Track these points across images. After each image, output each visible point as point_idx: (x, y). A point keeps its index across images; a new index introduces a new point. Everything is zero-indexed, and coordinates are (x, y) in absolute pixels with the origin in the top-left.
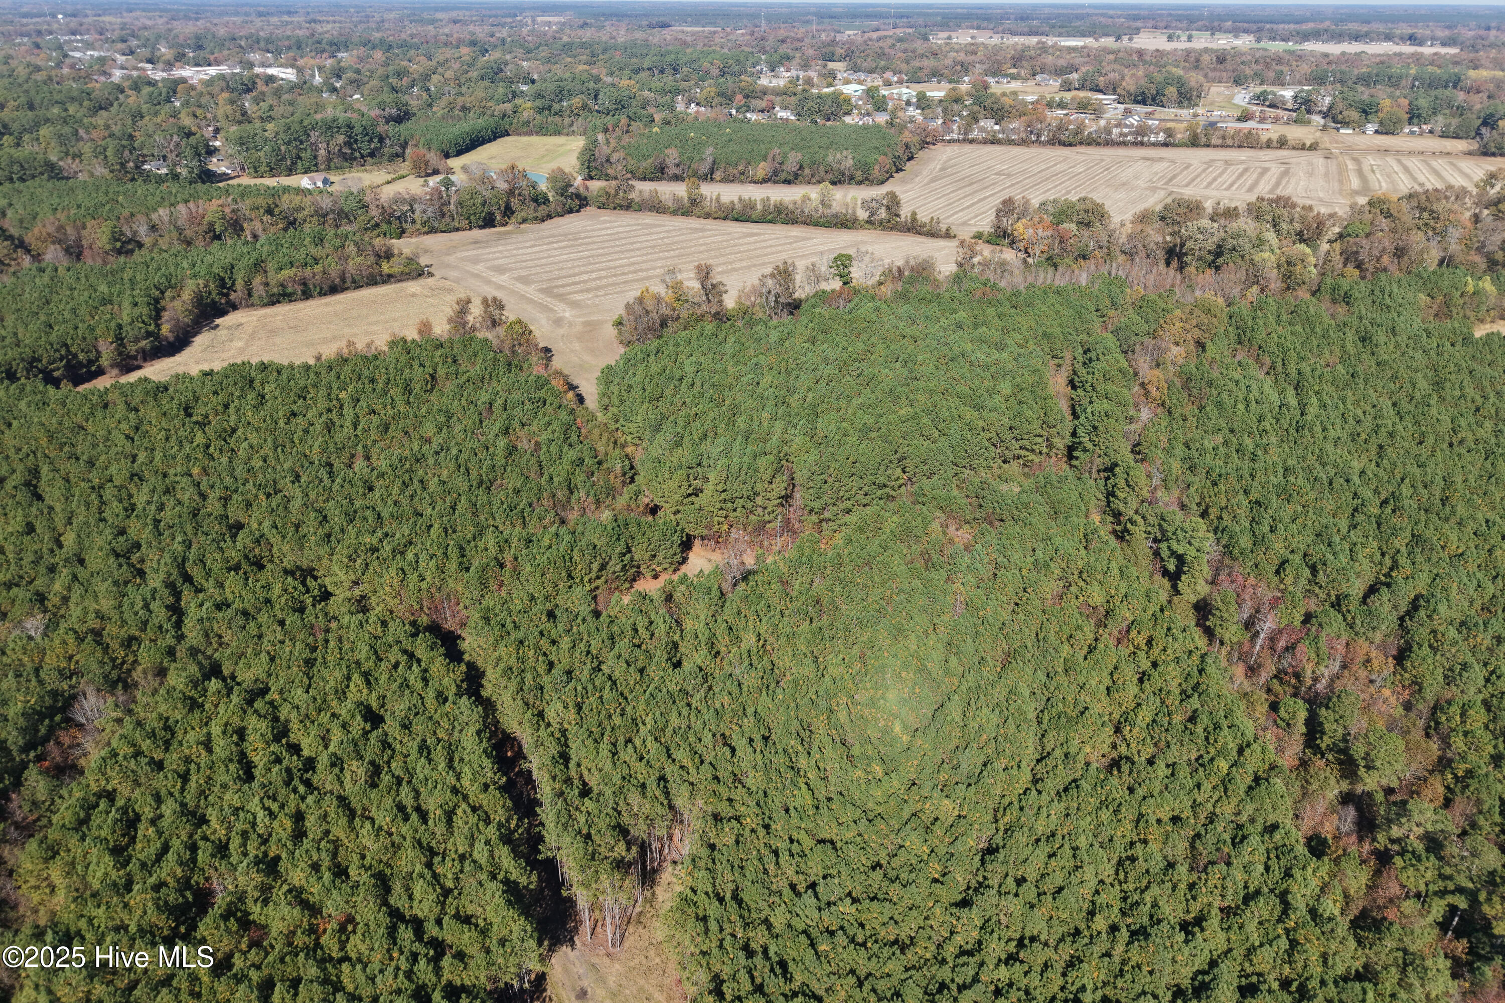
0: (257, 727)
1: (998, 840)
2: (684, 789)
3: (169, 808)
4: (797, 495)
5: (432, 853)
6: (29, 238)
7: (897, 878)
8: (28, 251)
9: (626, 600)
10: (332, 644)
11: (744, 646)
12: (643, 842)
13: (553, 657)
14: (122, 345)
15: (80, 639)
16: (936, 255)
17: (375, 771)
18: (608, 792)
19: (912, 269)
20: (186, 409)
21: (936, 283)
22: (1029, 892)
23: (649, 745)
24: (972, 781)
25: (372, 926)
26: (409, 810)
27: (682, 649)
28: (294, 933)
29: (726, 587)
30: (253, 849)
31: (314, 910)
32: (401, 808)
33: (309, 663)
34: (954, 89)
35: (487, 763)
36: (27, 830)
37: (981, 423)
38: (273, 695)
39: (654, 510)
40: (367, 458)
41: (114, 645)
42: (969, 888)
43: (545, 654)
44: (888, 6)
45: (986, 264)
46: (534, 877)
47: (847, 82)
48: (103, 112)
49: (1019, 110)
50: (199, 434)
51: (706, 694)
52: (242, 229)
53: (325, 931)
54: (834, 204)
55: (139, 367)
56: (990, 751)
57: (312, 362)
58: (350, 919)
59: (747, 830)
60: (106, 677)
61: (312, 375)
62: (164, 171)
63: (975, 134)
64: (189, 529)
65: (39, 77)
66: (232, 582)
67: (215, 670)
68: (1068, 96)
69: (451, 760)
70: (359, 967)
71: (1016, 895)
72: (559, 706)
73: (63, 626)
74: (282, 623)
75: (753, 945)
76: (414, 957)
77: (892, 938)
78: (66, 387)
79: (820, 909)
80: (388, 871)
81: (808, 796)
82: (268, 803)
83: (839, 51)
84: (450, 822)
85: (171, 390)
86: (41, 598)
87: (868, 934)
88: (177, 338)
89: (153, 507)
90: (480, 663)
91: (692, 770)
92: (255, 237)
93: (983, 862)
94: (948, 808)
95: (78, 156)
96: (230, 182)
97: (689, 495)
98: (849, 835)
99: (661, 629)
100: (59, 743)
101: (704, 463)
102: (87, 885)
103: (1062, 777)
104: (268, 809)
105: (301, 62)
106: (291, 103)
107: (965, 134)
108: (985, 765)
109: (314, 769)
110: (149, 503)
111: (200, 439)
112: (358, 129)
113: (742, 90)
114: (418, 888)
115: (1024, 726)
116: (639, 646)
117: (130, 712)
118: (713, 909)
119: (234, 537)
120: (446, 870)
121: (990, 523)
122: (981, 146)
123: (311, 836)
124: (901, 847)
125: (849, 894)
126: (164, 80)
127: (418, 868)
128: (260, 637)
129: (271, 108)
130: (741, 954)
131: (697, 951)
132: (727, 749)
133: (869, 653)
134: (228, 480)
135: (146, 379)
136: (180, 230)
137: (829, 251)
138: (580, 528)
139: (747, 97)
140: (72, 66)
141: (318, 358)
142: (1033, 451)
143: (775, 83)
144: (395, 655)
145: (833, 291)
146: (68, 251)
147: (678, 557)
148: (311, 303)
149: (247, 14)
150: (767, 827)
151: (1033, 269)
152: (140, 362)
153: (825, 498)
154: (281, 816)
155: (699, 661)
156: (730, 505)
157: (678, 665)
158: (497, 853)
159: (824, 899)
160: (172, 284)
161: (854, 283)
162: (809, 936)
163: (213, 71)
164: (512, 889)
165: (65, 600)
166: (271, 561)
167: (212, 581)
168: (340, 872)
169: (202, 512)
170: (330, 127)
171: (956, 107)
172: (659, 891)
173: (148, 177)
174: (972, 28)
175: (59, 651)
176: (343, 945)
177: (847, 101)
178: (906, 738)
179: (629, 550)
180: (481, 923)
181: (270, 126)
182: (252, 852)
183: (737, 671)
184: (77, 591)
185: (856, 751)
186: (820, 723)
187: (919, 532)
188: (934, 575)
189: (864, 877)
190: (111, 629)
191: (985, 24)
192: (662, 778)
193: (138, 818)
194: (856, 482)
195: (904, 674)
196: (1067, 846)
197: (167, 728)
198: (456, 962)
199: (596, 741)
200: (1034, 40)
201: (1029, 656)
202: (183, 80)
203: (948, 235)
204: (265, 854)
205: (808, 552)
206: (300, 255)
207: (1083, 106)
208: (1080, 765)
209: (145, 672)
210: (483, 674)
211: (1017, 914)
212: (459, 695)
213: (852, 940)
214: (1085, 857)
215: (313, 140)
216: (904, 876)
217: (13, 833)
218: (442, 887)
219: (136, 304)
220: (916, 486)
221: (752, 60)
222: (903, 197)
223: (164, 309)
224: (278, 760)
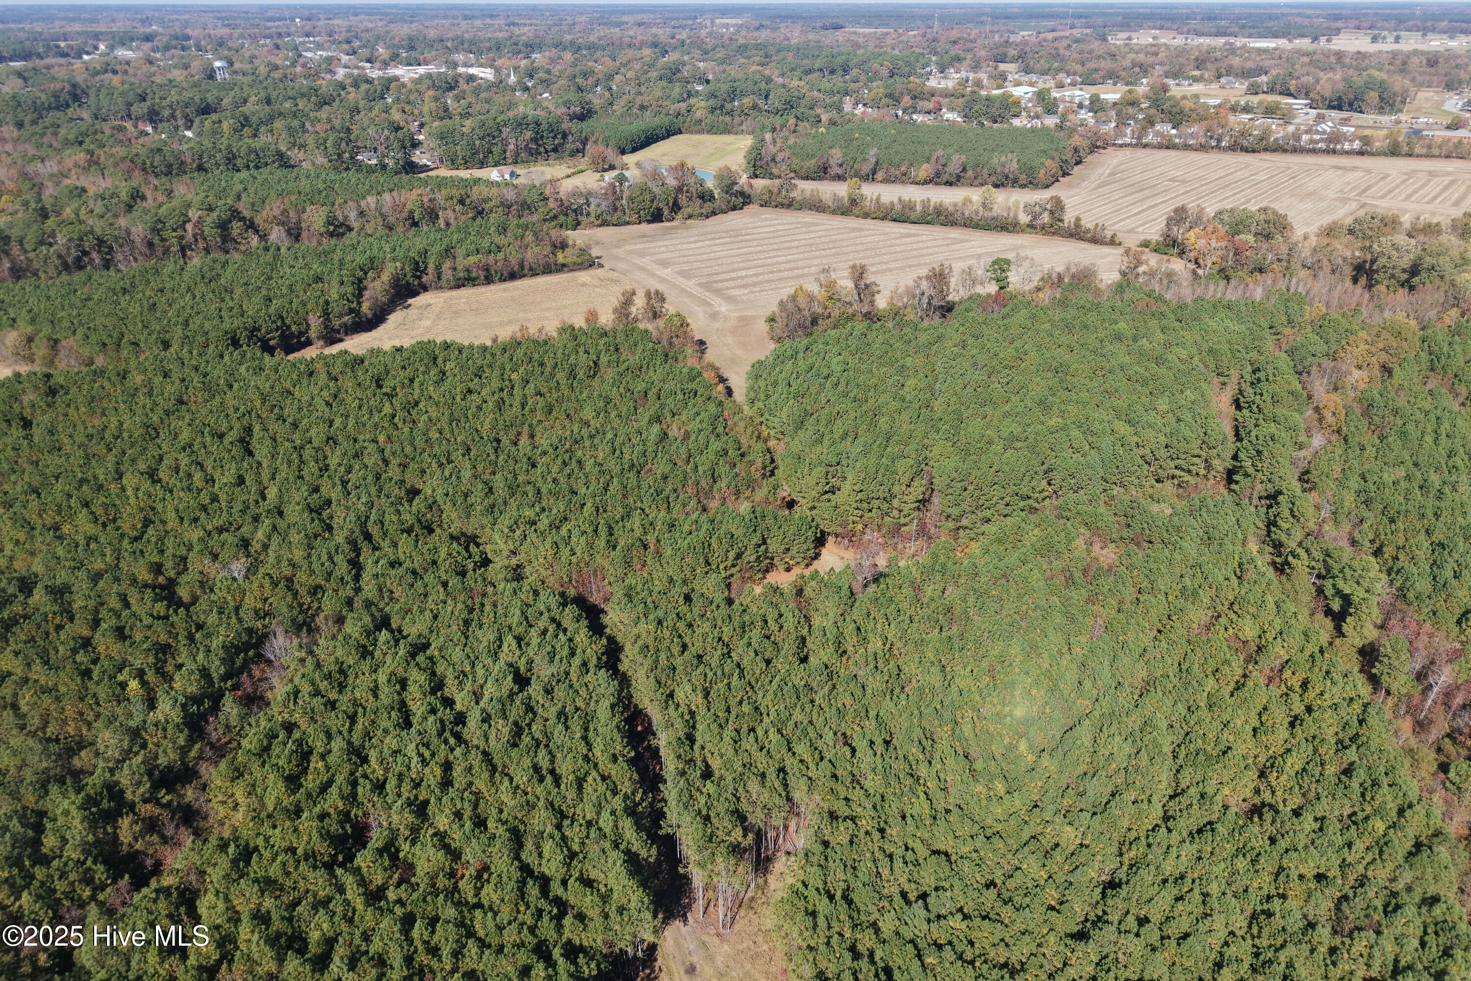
0: (417, 678)
1: (1122, 875)
2: (803, 783)
3: (337, 744)
4: (936, 500)
5: (563, 816)
6: (258, 220)
7: (1010, 900)
8: (257, 232)
9: (758, 590)
10: (488, 608)
11: (871, 648)
12: (760, 830)
13: (687, 640)
14: (328, 319)
15: (275, 584)
16: (1099, 262)
17: (518, 731)
18: (729, 778)
19: (1073, 276)
20: (377, 381)
21: (1098, 292)
22: (1151, 933)
23: (771, 736)
24: (1098, 810)
25: (505, 879)
26: (544, 772)
27: (809, 644)
28: (437, 875)
29: (857, 587)
30: (406, 790)
31: (455, 855)
32: (536, 768)
33: (467, 623)
34: (1130, 92)
35: (617, 736)
36: (220, 751)
37: (1136, 439)
38: (433, 651)
39: (791, 504)
40: (532, 436)
41: (303, 591)
42: (1086, 920)
43: (680, 636)
44: (1067, 6)
45: (1152, 274)
46: (654, 851)
47: (1018, 84)
48: (327, 107)
49: (1200, 115)
50: (387, 404)
51: (831, 692)
52: (437, 217)
53: (463, 876)
54: (995, 207)
55: (341, 340)
56: (1119, 780)
57: (489, 343)
58: (486, 868)
59: (862, 831)
60: (293, 620)
61: (488, 356)
62: (374, 162)
63: (1150, 138)
64: (373, 490)
65: (277, 75)
66: (405, 542)
67: (384, 623)
68: (1255, 100)
69: (586, 729)
70: (490, 915)
71: (1137, 935)
72: (688, 688)
73: (262, 571)
74: (445, 584)
75: (860, 947)
76: (539, 913)
77: (1002, 960)
78: (279, 354)
79: (929, 921)
80: (522, 828)
81: (926, 805)
82: (423, 750)
83: (1012, 52)
84: (580, 788)
85: (366, 363)
86: (245, 544)
87: (977, 952)
88: (375, 315)
89: (342, 469)
90: (619, 639)
91: (812, 766)
92: (448, 224)
93: (1104, 895)
94: (1070, 836)
95: (302, 146)
96: (430, 173)
97: (826, 492)
98: (965, 849)
99: (790, 622)
100: (251, 676)
101: (844, 463)
102: (263, 805)
103: (1197, 817)
104: (421, 755)
105: (499, 63)
106: (488, 101)
107: (1139, 138)
108: (1113, 795)
109: (464, 724)
110: (340, 465)
111: (387, 409)
112: (544, 126)
113: (909, 91)
114: (548, 847)
115: (1158, 759)
116: (768, 637)
117: (311, 652)
118: (823, 906)
119: (410, 501)
120: (574, 833)
121: (1138, 544)
122: (1155, 151)
123: (456, 786)
124: (1018, 868)
125: (960, 910)
126: (380, 78)
127: (549, 829)
128: (426, 596)
129: (470, 106)
130: (848, 955)
131: (805, 945)
132: (847, 748)
133: (999, 668)
134: (408, 450)
135: (346, 352)
136: (384, 217)
137: (987, 254)
138: (719, 517)
139: (914, 98)
140: (304, 65)
141: (495, 340)
142: (1189, 471)
143: (943, 84)
144: (543, 622)
145: (989, 295)
146: (289, 232)
147: (811, 553)
148: (492, 288)
149: (455, 17)
150: (882, 831)
151: (1203, 281)
152: (342, 336)
153: (964, 506)
154: (432, 763)
155: (825, 659)
156: (865, 505)
157: (804, 660)
158: (620, 825)
159: (935, 911)
160: (373, 265)
161: (1011, 288)
162: (916, 947)
163: (422, 70)
164: (632, 860)
165: (266, 547)
166: (440, 526)
167: (388, 541)
168: (480, 823)
169: (384, 476)
170: (521, 124)
171: (1131, 110)
172: (771, 879)
173: (360, 167)
174: (1155, 28)
175: (257, 593)
176: (478, 891)
177: (1017, 103)
178: (1031, 758)
179: (764, 542)
180: (603, 890)
181: (468, 122)
182: (405, 795)
183: (861, 673)
184: (276, 540)
185: (979, 765)
186: (943, 733)
187: (1061, 547)
188: (1074, 594)
189: (976, 894)
190: (302, 577)
191: (1169, 24)
192: (782, 770)
193: (310, 752)
194: (997, 492)
195: (1033, 692)
196: (1196, 891)
197: (341, 671)
198: (576, 922)
199: (721, 726)
200: (1221, 41)
201: (1170, 686)
202: (396, 79)
203: (1113, 242)
204: (416, 797)
205: (942, 559)
206: (485, 243)
207: (1270, 111)
208: (1217, 807)
209: (326, 619)
210: (620, 649)
211: (1137, 954)
212: (599, 667)
213: (960, 957)
214: (1216, 905)
215: (504, 136)
216: (1017, 900)
217: (209, 752)
218: (569, 850)
219: (342, 283)
220: (1061, 501)
221: (922, 62)
222: (1068, 202)
223: (365, 288)
224: (433, 711)
